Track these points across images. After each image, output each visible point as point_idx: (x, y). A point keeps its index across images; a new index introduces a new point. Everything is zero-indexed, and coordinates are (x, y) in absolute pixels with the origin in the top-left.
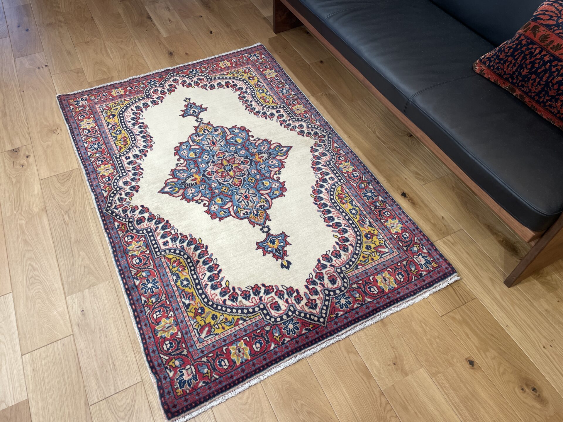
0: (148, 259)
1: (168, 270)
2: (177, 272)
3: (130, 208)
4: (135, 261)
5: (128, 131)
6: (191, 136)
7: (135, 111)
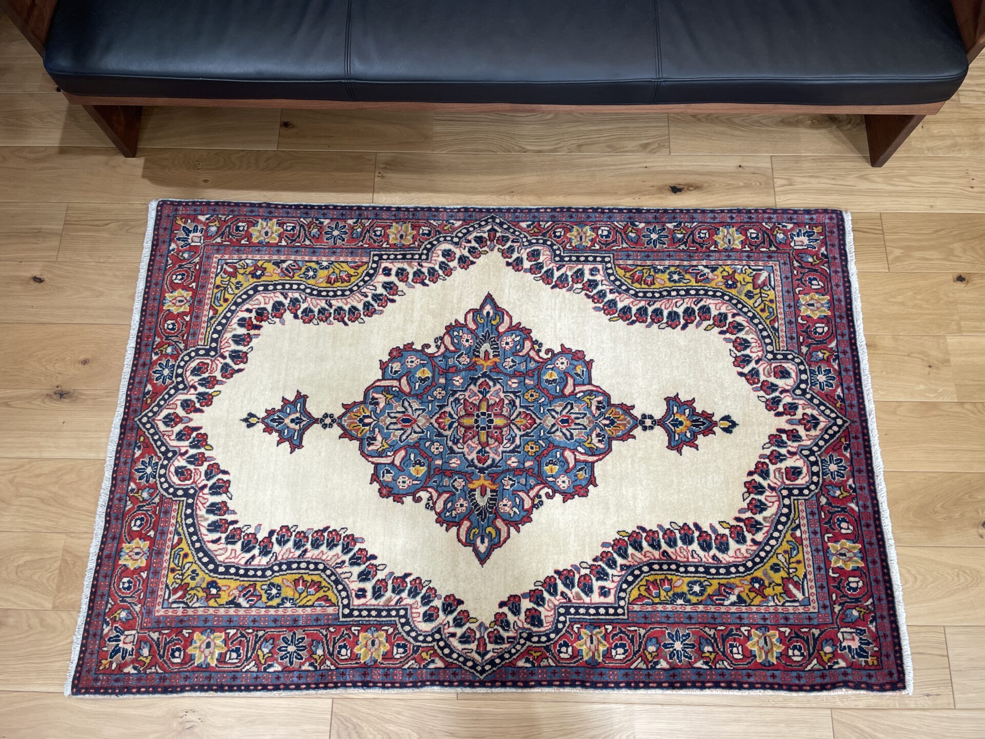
0: (622, 632)
1: (660, 607)
2: (670, 594)
3: (496, 627)
4: (619, 654)
5: (281, 570)
6: (363, 454)
7: (224, 536)
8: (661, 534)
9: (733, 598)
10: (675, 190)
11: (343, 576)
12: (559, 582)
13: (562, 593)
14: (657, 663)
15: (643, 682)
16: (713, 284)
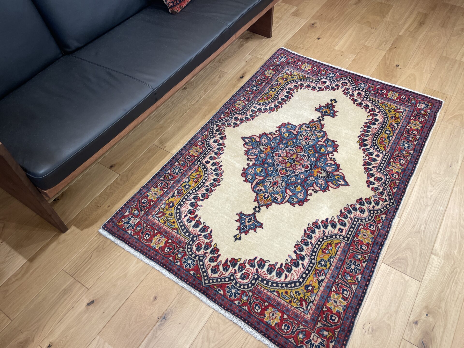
0: (395, 157)
1: (390, 144)
2: (387, 139)
3: (377, 192)
4: (403, 162)
5: (314, 256)
6: (279, 204)
7: (285, 272)
8: (364, 133)
9: (395, 125)
10: (242, 77)
11: (330, 233)
12: (367, 166)
13: (372, 167)
14: (410, 153)
15: (416, 159)
16: (282, 83)
